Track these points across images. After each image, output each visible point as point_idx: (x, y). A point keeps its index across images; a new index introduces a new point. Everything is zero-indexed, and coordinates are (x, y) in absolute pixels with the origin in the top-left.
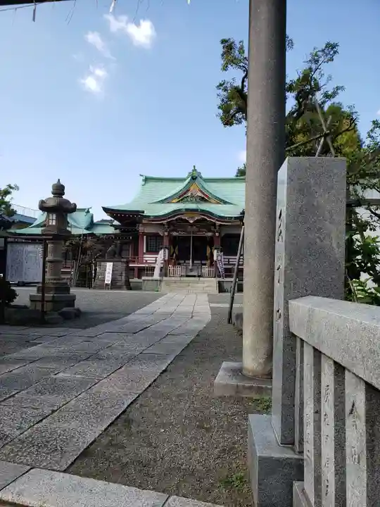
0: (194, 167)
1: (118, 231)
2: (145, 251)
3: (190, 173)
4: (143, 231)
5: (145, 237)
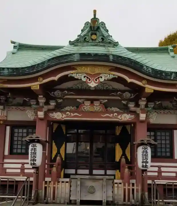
0: (95, 11)
2: (6, 153)
3: (87, 23)
4: (5, 118)
5: (8, 128)
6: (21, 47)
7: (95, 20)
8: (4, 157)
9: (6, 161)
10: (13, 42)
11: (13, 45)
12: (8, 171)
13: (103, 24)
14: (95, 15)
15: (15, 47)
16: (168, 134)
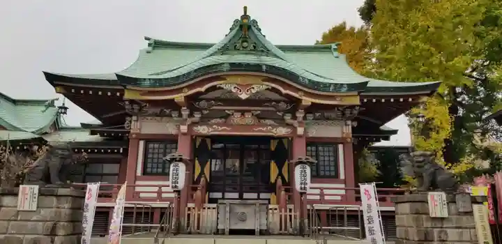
0: (245, 8)
1: (97, 138)
2: (139, 172)
3: (236, 21)
4: (138, 131)
5: (142, 143)
6: (157, 45)
7: (245, 16)
8: (136, 178)
9: (138, 183)
10: (147, 39)
11: (148, 42)
12: (142, 195)
13: (255, 22)
14: (245, 12)
15: (149, 45)
16: (331, 149)
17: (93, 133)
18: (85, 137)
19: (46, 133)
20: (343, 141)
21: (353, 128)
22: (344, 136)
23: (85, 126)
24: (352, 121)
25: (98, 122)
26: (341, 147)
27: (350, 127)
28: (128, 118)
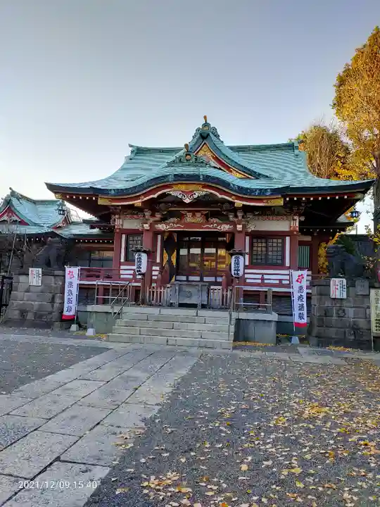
0: (205, 117)
1: (96, 231)
2: (122, 260)
3: (198, 130)
4: (121, 227)
5: (124, 236)
6: (139, 151)
7: (206, 125)
8: (120, 264)
9: (122, 267)
10: (131, 146)
11: (131, 149)
13: (215, 129)
15: (132, 152)
16: (280, 241)
17: (92, 227)
18: (86, 230)
19: (60, 227)
20: (289, 234)
21: (300, 222)
22: (292, 229)
23: (85, 222)
24: (300, 215)
25: (94, 219)
26: (288, 239)
27: (298, 221)
28: (113, 216)
